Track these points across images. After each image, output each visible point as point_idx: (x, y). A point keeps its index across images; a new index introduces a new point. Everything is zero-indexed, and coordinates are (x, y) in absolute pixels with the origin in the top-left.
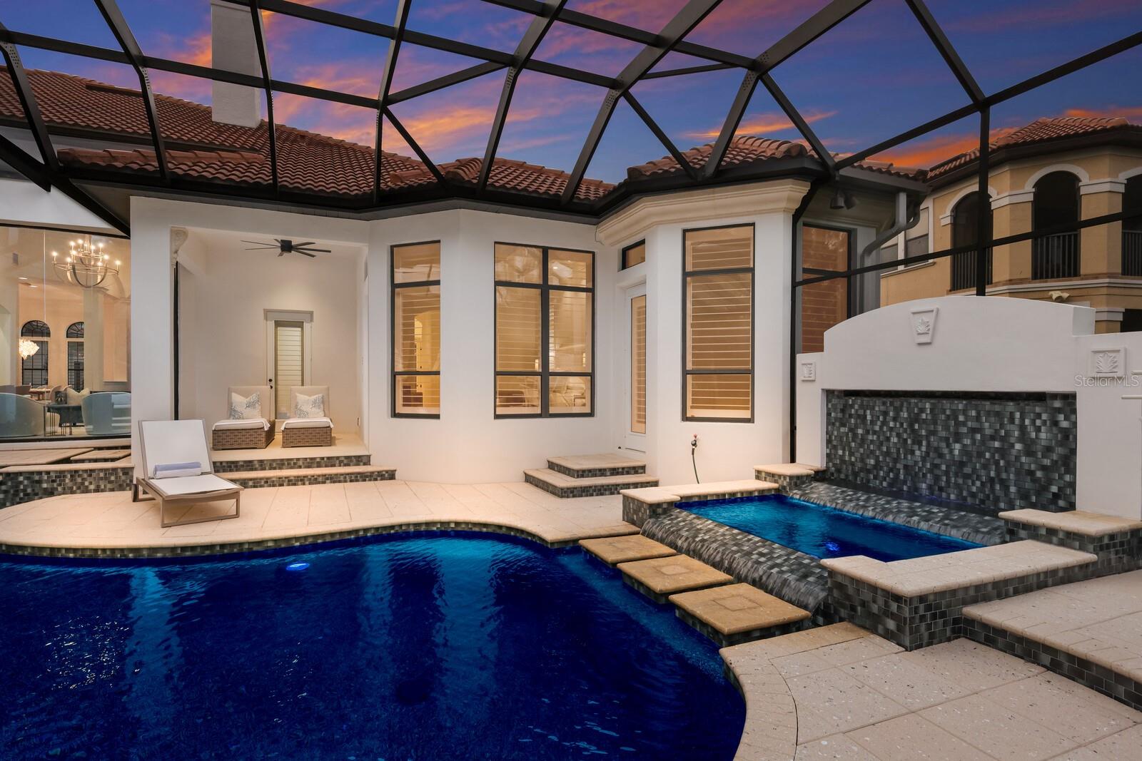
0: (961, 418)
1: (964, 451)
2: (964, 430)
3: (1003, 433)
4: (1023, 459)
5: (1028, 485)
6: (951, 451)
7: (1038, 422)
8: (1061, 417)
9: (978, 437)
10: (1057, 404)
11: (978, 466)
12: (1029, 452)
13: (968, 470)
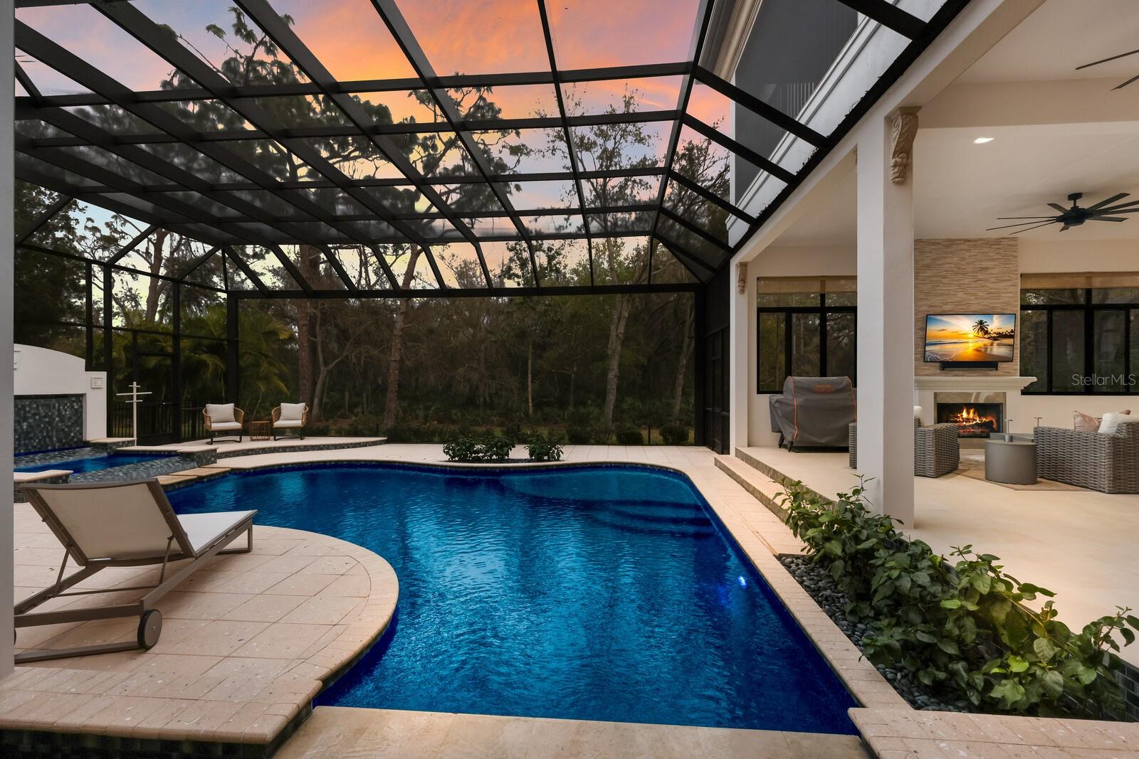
0: (27, 409)
1: (29, 426)
2: (29, 415)
3: (50, 414)
4: (59, 424)
5: (62, 435)
6: (22, 427)
7: (66, 407)
8: (75, 404)
9: (37, 417)
10: (73, 399)
11: (37, 432)
12: (62, 420)
13: (31, 435)
